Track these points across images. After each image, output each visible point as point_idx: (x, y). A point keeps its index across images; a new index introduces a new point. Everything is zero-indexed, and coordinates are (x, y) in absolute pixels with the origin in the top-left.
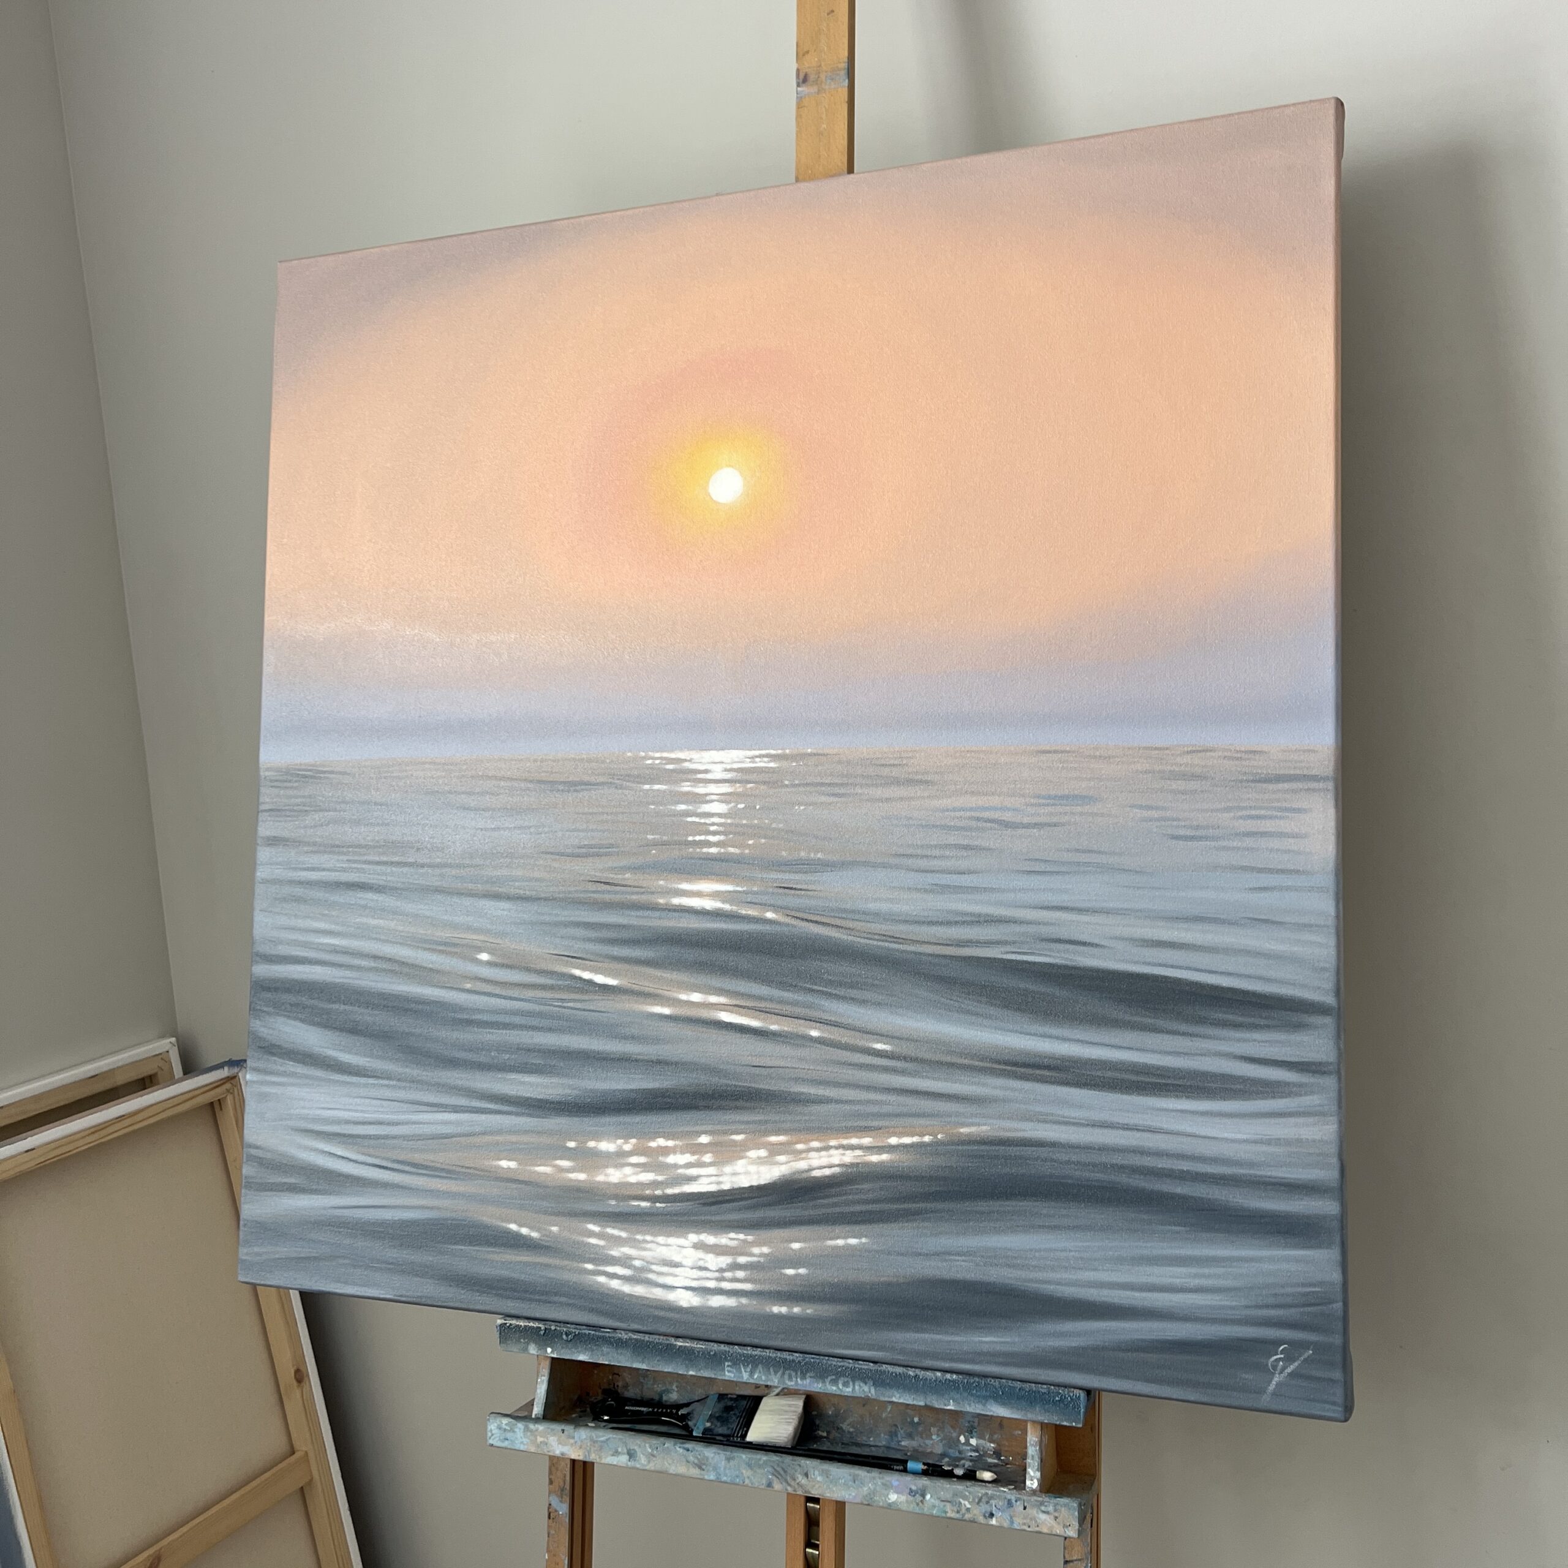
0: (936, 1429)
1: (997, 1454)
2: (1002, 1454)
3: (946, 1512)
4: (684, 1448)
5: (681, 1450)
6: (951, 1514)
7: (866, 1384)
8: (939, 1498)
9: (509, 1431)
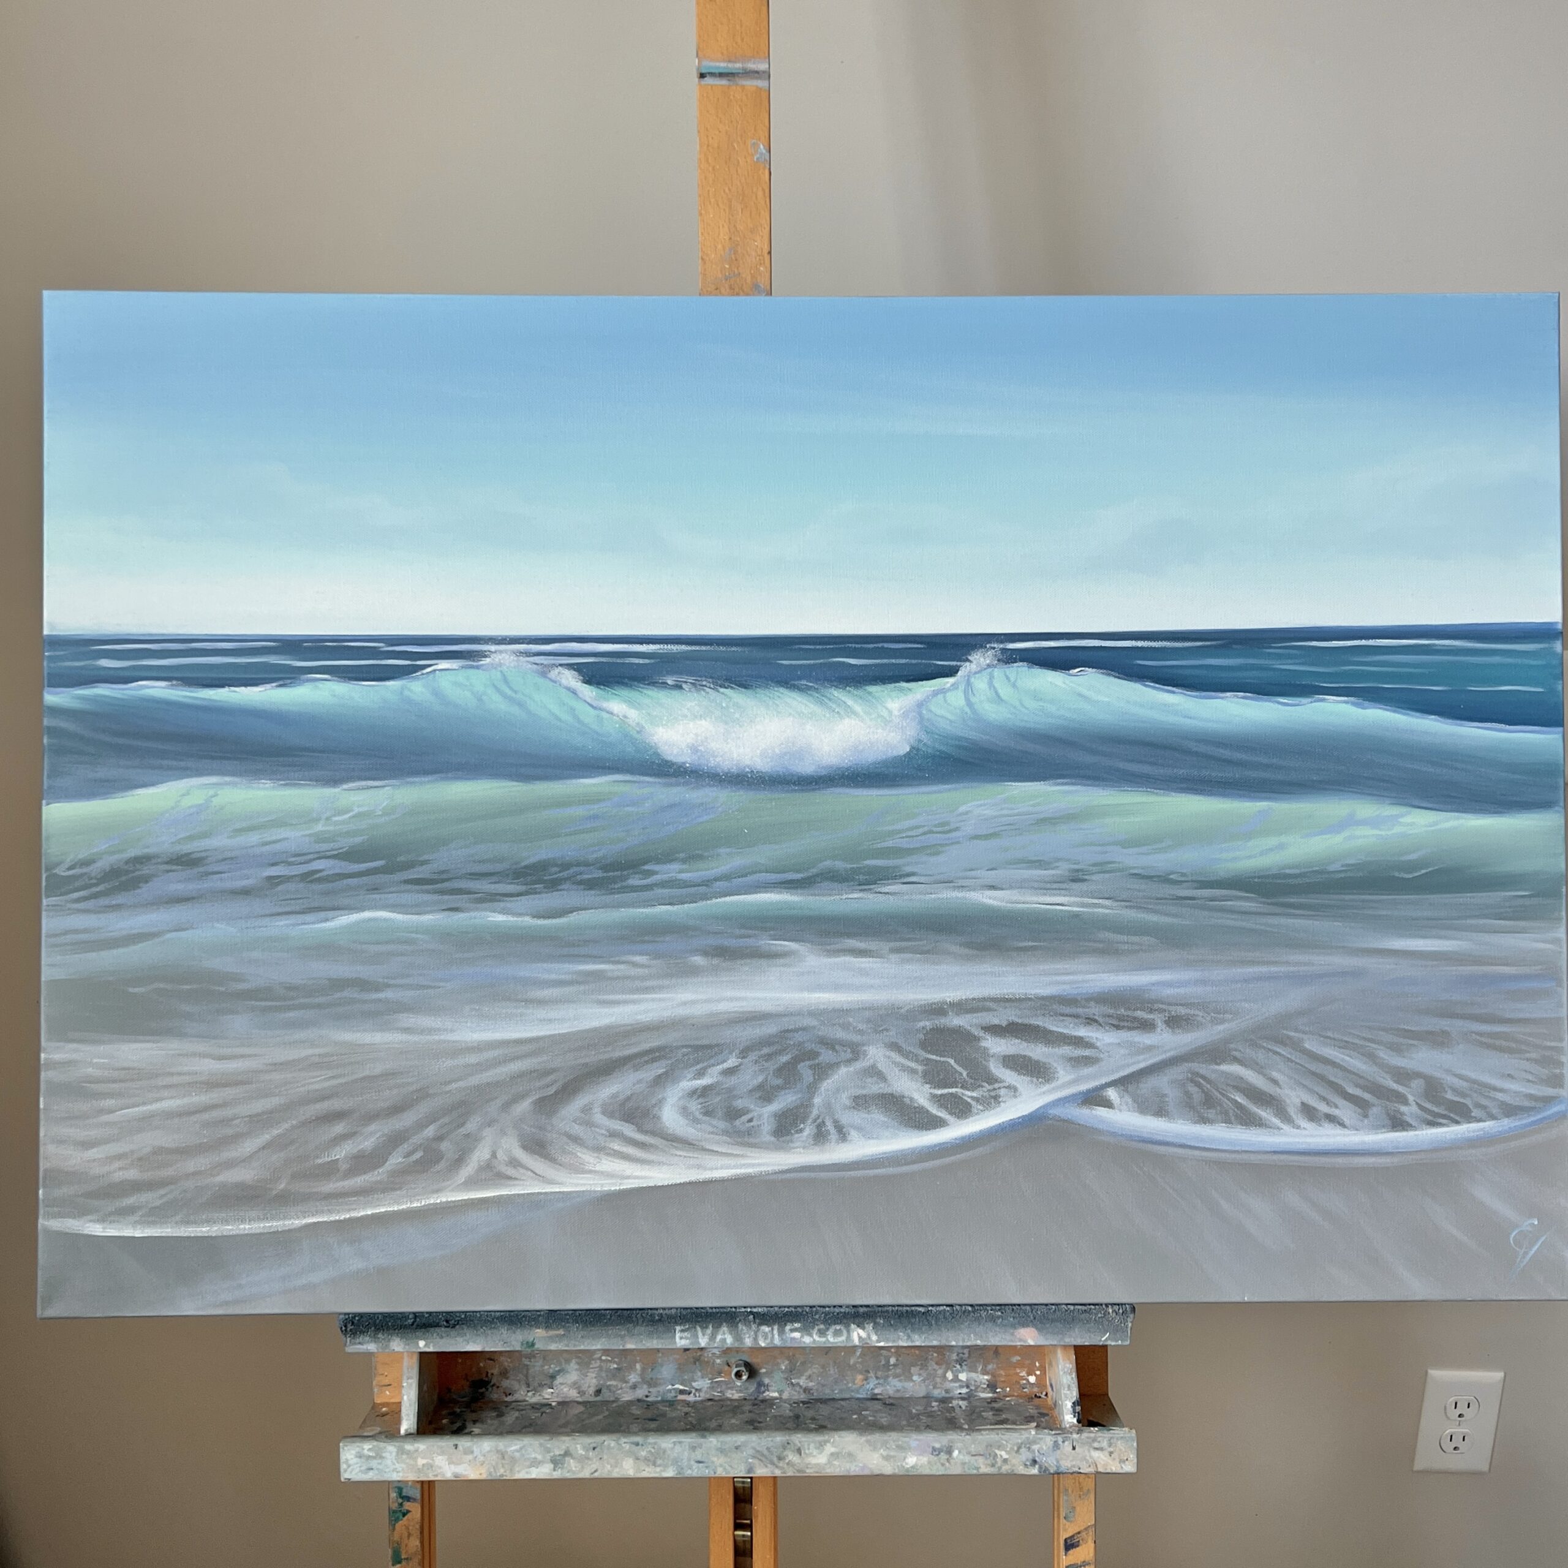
0: (918, 1368)
1: (992, 1386)
3: (978, 1469)
4: (633, 1443)
5: (627, 1446)
6: (984, 1470)
7: (863, 1329)
8: (969, 1453)
9: (374, 1458)
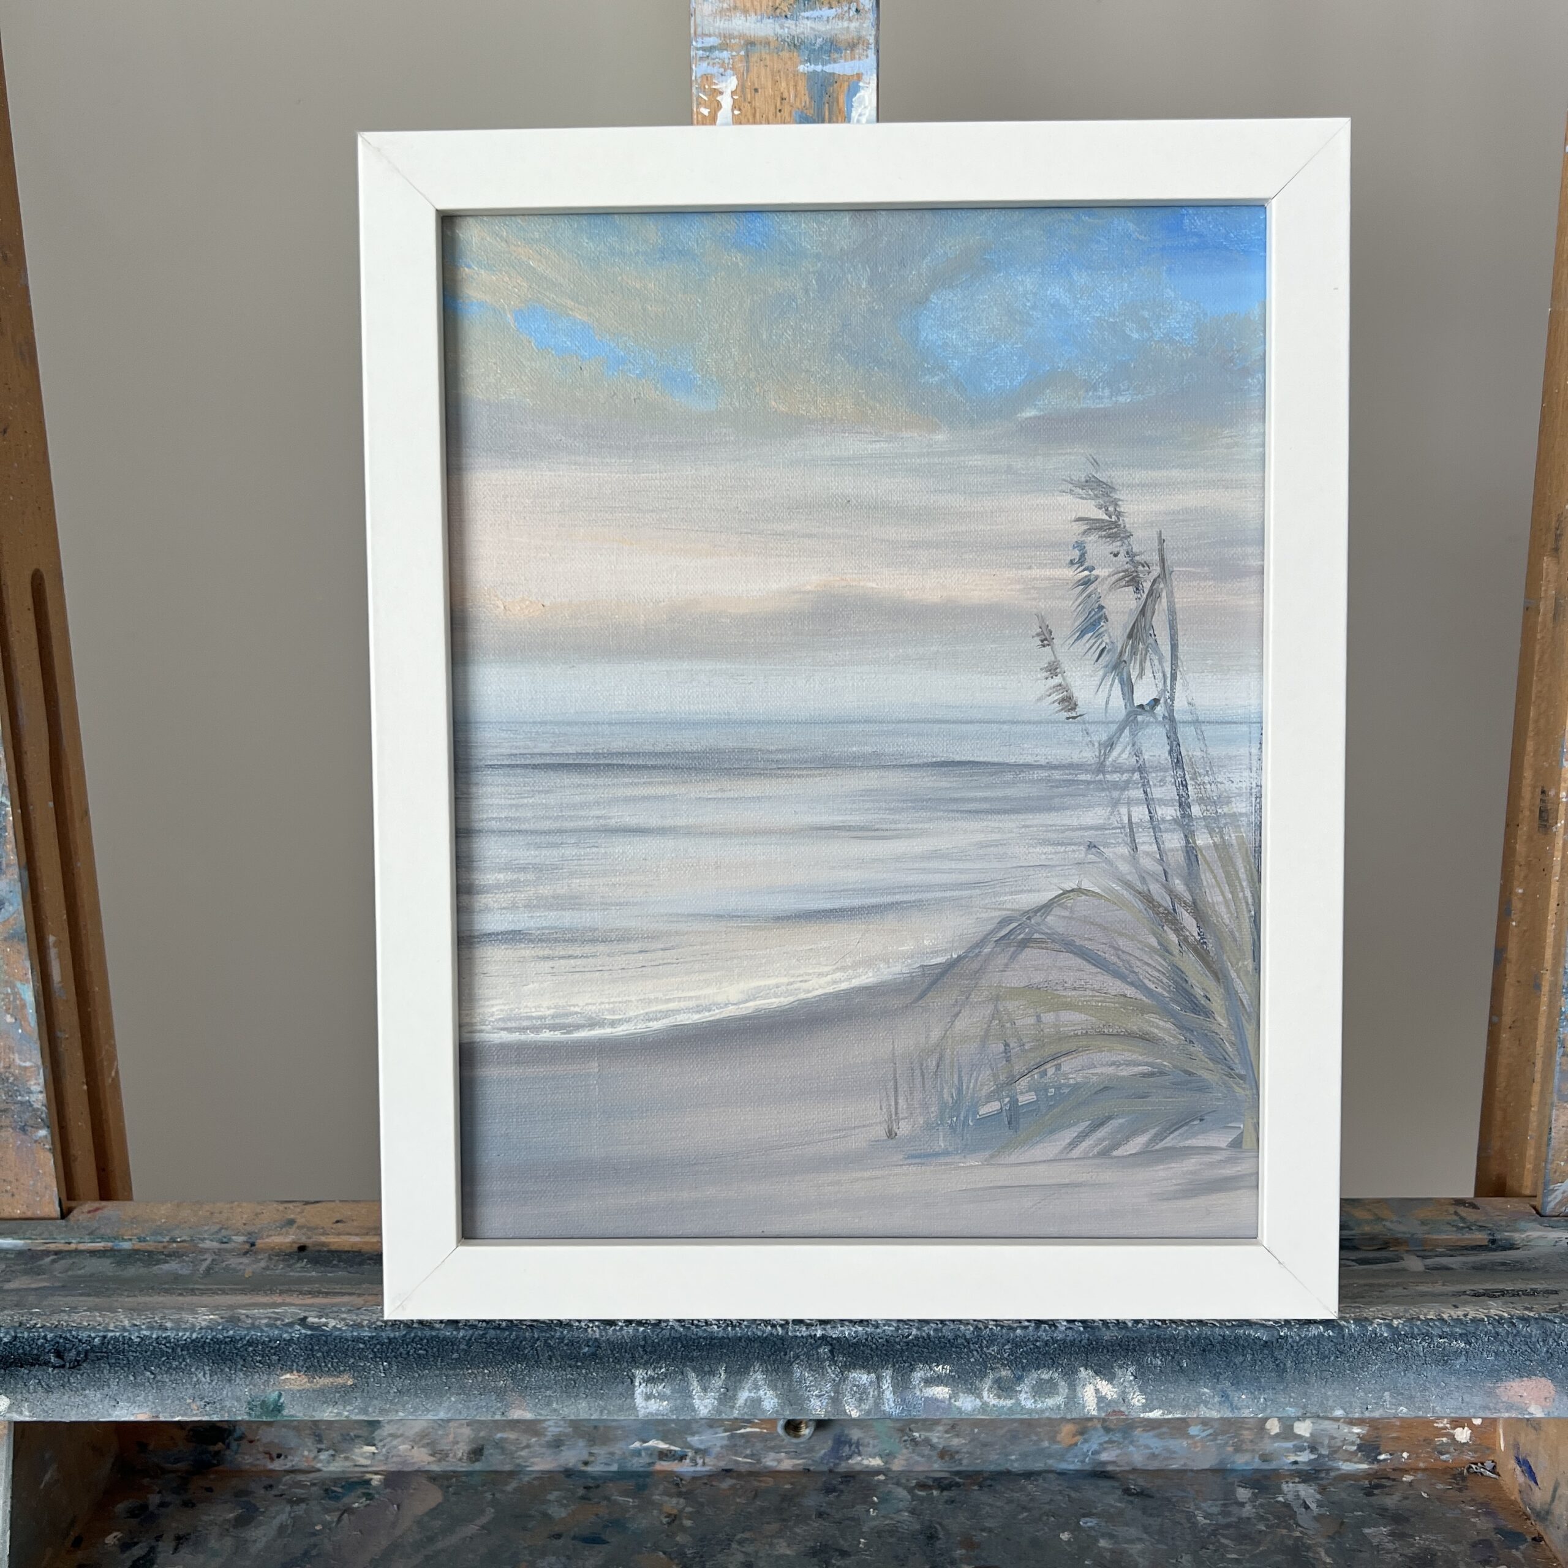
2: (1381, 1449)
7: (1111, 1378)
